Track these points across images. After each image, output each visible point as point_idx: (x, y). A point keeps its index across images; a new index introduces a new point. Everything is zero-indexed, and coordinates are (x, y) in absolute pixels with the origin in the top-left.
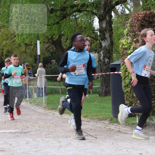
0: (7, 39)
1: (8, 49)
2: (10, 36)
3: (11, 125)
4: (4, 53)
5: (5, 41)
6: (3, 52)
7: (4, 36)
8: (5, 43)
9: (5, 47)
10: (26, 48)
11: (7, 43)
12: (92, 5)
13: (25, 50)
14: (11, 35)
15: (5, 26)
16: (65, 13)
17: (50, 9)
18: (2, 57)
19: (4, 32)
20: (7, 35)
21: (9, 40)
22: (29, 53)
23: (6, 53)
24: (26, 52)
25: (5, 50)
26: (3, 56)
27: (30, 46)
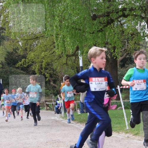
0: (46, 51)
1: (48, 61)
2: (48, 47)
3: (54, 145)
4: (44, 66)
5: (43, 53)
6: (42, 65)
7: (43, 47)
8: (43, 54)
9: (44, 59)
10: (67, 59)
11: (46, 55)
12: (141, 9)
13: (66, 62)
14: (51, 46)
15: (43, 36)
16: (109, 18)
17: (92, 15)
18: (42, 71)
19: (43, 43)
20: (46, 46)
21: (48, 51)
22: (70, 64)
23: (46, 66)
24: (67, 64)
25: (44, 63)
26: (42, 69)
27: (71, 57)
